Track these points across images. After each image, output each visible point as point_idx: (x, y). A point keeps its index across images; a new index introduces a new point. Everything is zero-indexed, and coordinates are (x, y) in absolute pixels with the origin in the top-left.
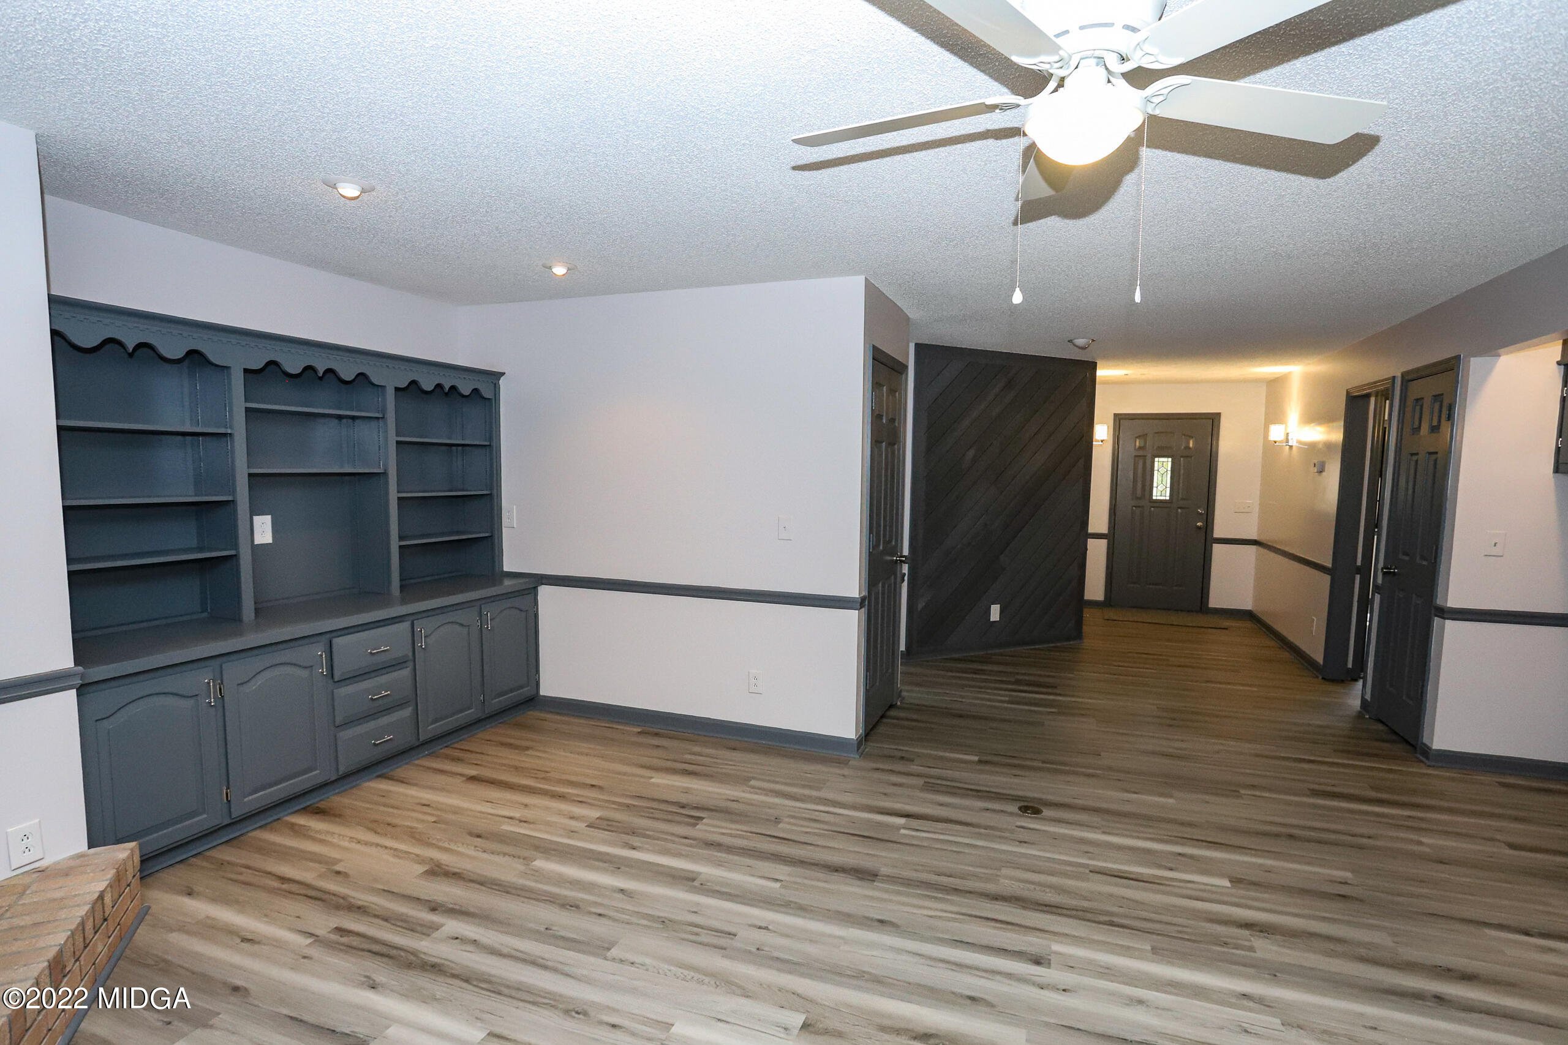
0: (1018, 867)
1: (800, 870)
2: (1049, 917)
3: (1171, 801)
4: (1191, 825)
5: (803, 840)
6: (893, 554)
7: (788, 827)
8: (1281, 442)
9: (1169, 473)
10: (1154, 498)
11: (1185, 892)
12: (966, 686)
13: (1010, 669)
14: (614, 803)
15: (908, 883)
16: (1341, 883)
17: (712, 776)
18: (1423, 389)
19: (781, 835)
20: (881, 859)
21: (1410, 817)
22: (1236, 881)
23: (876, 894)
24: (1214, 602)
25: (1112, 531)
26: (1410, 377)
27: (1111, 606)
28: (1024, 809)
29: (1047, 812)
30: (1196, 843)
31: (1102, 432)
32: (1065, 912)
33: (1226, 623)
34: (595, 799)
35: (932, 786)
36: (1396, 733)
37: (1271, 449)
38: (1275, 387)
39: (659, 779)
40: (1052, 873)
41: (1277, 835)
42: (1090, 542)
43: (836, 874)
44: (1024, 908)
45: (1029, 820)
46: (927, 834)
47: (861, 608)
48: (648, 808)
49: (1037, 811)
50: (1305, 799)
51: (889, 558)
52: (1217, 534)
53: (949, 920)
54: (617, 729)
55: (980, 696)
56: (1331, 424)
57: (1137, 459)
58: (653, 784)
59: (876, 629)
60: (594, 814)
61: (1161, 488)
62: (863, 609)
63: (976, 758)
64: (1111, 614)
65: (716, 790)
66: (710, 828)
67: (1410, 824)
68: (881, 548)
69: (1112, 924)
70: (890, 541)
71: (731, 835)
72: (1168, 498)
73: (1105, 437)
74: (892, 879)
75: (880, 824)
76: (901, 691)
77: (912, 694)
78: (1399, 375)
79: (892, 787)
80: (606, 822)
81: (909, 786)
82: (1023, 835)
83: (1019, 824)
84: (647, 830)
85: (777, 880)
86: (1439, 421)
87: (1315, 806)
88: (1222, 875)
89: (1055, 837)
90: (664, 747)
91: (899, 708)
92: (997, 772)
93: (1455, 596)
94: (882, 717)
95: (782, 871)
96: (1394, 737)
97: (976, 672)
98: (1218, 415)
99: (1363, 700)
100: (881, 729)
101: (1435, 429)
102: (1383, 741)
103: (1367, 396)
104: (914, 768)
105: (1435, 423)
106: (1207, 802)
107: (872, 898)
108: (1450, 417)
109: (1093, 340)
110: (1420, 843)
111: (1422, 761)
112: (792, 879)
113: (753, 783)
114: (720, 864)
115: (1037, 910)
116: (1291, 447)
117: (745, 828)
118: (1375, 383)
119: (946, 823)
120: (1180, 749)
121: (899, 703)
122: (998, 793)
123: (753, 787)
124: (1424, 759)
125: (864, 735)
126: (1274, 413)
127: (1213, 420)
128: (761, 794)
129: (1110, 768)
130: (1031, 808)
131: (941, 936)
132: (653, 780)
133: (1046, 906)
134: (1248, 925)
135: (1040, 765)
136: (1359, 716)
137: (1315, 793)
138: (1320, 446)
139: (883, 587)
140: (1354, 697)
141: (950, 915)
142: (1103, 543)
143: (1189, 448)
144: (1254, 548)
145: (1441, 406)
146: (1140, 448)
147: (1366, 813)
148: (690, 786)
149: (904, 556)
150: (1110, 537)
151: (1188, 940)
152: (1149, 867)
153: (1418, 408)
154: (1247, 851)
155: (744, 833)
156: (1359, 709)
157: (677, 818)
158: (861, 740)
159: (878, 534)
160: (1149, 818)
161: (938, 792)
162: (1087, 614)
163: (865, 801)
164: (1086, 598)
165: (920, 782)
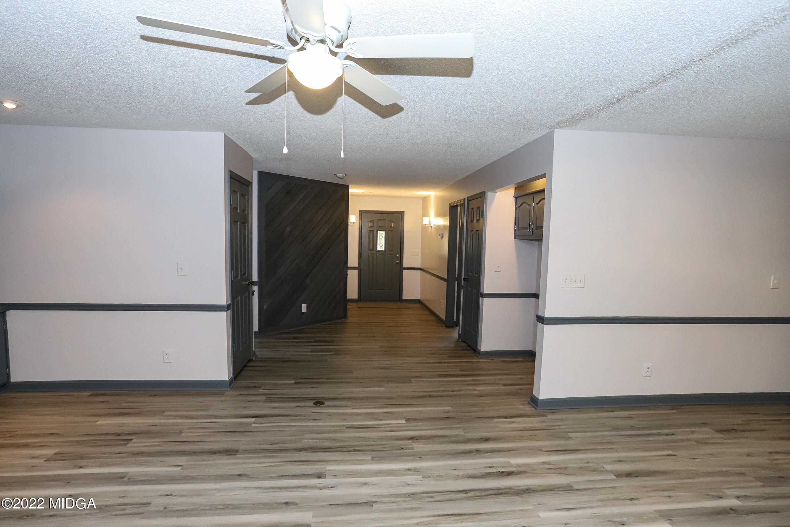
0: (312, 432)
1: (194, 458)
2: (326, 454)
3: (383, 389)
4: (391, 398)
5: (197, 440)
6: (248, 281)
7: (186, 434)
8: (428, 225)
9: (384, 238)
10: (378, 250)
11: (387, 429)
12: (290, 346)
13: (311, 335)
14: (67, 442)
15: (256, 451)
16: (447, 412)
17: (140, 413)
18: (474, 204)
19: (183, 440)
20: (241, 442)
21: (473, 380)
22: (408, 420)
23: (238, 461)
24: (404, 297)
25: (360, 266)
26: (471, 199)
27: (361, 301)
28: (316, 404)
29: (327, 403)
30: (392, 406)
31: (353, 219)
32: (333, 450)
33: (410, 306)
34: (54, 442)
35: (270, 399)
36: (469, 346)
37: (424, 228)
38: (425, 199)
39: (102, 422)
40: (329, 432)
41: (425, 397)
42: (349, 271)
43: (215, 455)
44: (314, 452)
45: (318, 408)
46: (267, 424)
47: (227, 311)
48: (93, 440)
49: (322, 403)
50: (436, 379)
51: (245, 283)
52: (405, 265)
53: (276, 466)
54: (72, 395)
55: (298, 350)
56: (445, 218)
57: (370, 231)
58: (98, 425)
59: (238, 320)
60: (51, 452)
61: (381, 246)
62: (229, 311)
63: (293, 382)
64: (361, 305)
65: (143, 421)
66: (136, 444)
67: (473, 383)
68: (239, 278)
69: (355, 451)
70: (245, 274)
71: (151, 446)
72: (384, 250)
73: (354, 221)
74: (246, 451)
75: (241, 423)
76: (255, 352)
77: (260, 353)
78: (466, 198)
79: (249, 403)
80: (61, 455)
81: (258, 401)
82: (315, 416)
83: (313, 411)
84: (92, 454)
85: (179, 466)
86: (479, 218)
87: (439, 381)
88: (401, 419)
89: (330, 415)
90: (107, 401)
91: (254, 361)
92: (304, 387)
93: (487, 289)
94: (245, 366)
95: (182, 460)
96: (468, 348)
97: (296, 338)
98: (403, 212)
99: (459, 333)
100: (244, 373)
101: (478, 221)
102: (465, 350)
103: (457, 206)
104: (261, 391)
105: (478, 218)
106: (398, 387)
107: (235, 464)
108: (482, 216)
109: (346, 175)
110: (475, 390)
111: (478, 357)
112: (189, 463)
113: (166, 413)
114: (142, 464)
115: (319, 452)
116: (431, 227)
117: (160, 440)
118: (459, 201)
119: (276, 417)
120: (388, 364)
121: (254, 358)
122: (304, 398)
123: (165, 416)
124: (479, 356)
125: (233, 377)
126: (425, 213)
127: (402, 214)
128: (171, 419)
129: (357, 378)
130: (319, 403)
131: (272, 475)
132: (98, 423)
133: (325, 449)
134: (411, 438)
135: (325, 381)
136: (457, 341)
137: (440, 376)
138: (442, 227)
139: (241, 298)
140: (456, 333)
141: (277, 464)
142: (356, 271)
143: (392, 227)
144: (419, 272)
145: (480, 211)
146: (371, 226)
147: (457, 381)
148: (124, 422)
149: (254, 282)
150: (359, 268)
151: (388, 450)
152: (371, 421)
153: (473, 212)
154: (412, 406)
155: (160, 443)
156: (458, 338)
157: (114, 443)
158: (232, 380)
159: (237, 269)
160: (375, 398)
161: (274, 402)
162: (349, 306)
163: (233, 412)
164: (348, 298)
165: (264, 398)
